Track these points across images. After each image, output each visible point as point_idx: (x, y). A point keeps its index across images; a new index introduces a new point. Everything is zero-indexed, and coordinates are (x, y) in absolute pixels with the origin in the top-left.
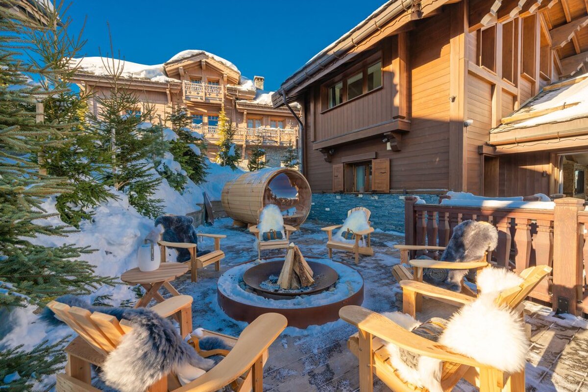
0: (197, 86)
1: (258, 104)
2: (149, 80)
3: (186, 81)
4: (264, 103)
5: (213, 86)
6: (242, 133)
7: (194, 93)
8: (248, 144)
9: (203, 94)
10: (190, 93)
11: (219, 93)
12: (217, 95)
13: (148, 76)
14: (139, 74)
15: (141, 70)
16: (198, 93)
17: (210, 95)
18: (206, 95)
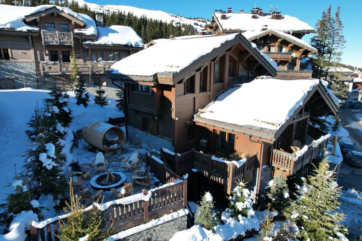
0: (53, 34)
1: (99, 44)
2: (13, 30)
3: (43, 30)
4: (103, 43)
5: (65, 33)
6: (89, 66)
7: (50, 39)
8: (93, 73)
9: (58, 40)
10: (48, 39)
11: (70, 38)
12: (68, 40)
13: (13, 27)
14: (5, 25)
15: (6, 22)
16: (54, 39)
17: (62, 39)
18: (60, 39)
